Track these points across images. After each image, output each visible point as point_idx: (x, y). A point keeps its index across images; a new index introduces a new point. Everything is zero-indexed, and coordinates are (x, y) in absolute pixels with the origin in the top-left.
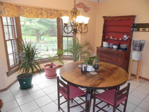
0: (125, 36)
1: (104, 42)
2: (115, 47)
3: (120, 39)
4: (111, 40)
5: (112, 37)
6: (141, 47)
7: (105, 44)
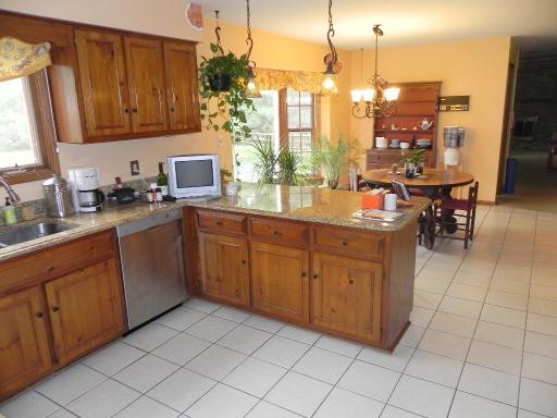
0: (425, 122)
1: (378, 139)
2: (404, 145)
3: (415, 129)
4: (394, 131)
5: (396, 126)
6: (458, 139)
7: (381, 142)
